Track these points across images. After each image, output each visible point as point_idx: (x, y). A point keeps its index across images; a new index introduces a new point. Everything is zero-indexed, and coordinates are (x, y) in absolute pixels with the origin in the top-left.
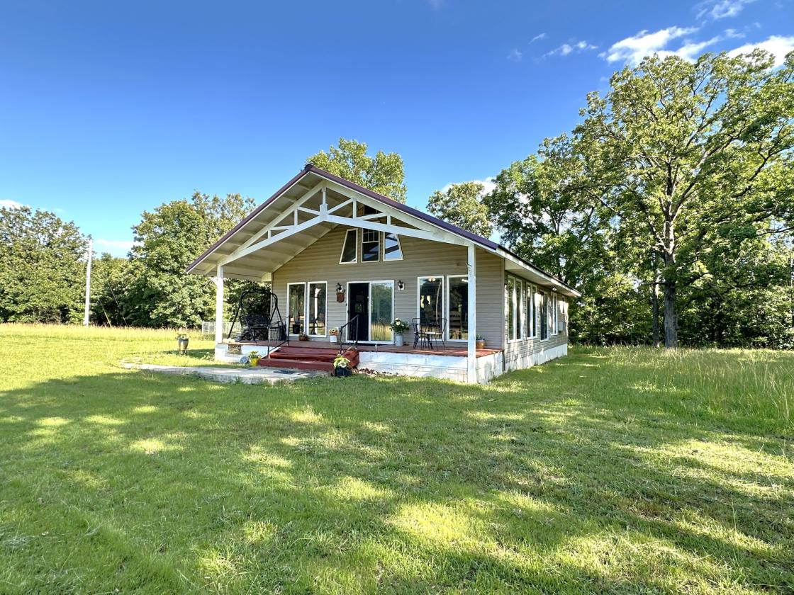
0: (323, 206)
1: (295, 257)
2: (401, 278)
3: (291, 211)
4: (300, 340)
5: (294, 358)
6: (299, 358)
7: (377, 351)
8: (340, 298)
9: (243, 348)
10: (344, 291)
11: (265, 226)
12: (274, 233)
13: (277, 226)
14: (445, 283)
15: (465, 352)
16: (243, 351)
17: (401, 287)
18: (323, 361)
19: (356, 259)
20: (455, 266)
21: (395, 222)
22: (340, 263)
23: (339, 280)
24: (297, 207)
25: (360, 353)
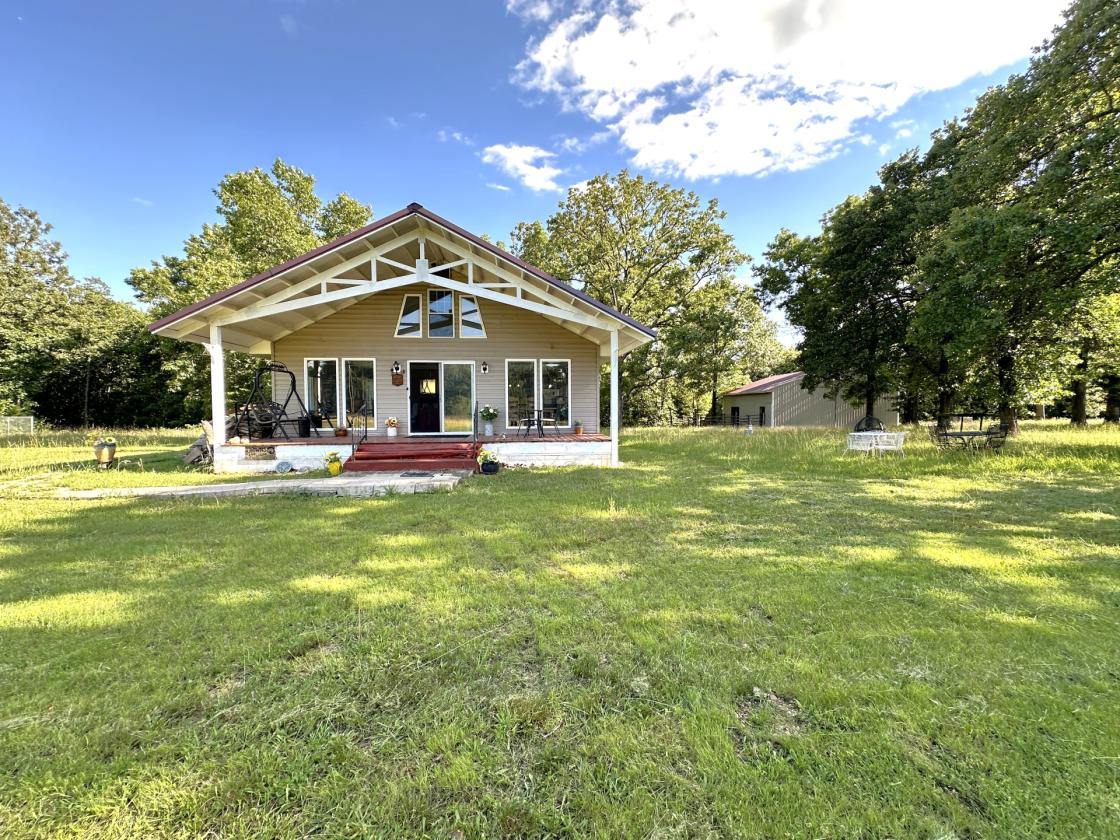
0: (422, 262)
1: (316, 323)
2: (484, 359)
3: (367, 260)
4: (337, 435)
5: (398, 457)
6: (404, 457)
7: (506, 442)
8: (397, 380)
9: (277, 449)
10: (404, 371)
11: (315, 274)
12: (331, 288)
13: (338, 277)
14: (538, 366)
15: (608, 438)
16: (277, 455)
17: (485, 369)
18: (444, 457)
19: (421, 331)
20: (549, 350)
21: (525, 295)
22: (396, 336)
23: (397, 358)
24: (374, 256)
25: (484, 446)
